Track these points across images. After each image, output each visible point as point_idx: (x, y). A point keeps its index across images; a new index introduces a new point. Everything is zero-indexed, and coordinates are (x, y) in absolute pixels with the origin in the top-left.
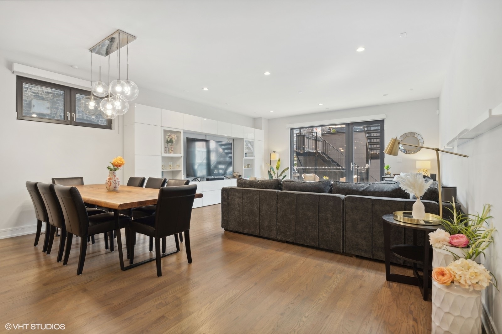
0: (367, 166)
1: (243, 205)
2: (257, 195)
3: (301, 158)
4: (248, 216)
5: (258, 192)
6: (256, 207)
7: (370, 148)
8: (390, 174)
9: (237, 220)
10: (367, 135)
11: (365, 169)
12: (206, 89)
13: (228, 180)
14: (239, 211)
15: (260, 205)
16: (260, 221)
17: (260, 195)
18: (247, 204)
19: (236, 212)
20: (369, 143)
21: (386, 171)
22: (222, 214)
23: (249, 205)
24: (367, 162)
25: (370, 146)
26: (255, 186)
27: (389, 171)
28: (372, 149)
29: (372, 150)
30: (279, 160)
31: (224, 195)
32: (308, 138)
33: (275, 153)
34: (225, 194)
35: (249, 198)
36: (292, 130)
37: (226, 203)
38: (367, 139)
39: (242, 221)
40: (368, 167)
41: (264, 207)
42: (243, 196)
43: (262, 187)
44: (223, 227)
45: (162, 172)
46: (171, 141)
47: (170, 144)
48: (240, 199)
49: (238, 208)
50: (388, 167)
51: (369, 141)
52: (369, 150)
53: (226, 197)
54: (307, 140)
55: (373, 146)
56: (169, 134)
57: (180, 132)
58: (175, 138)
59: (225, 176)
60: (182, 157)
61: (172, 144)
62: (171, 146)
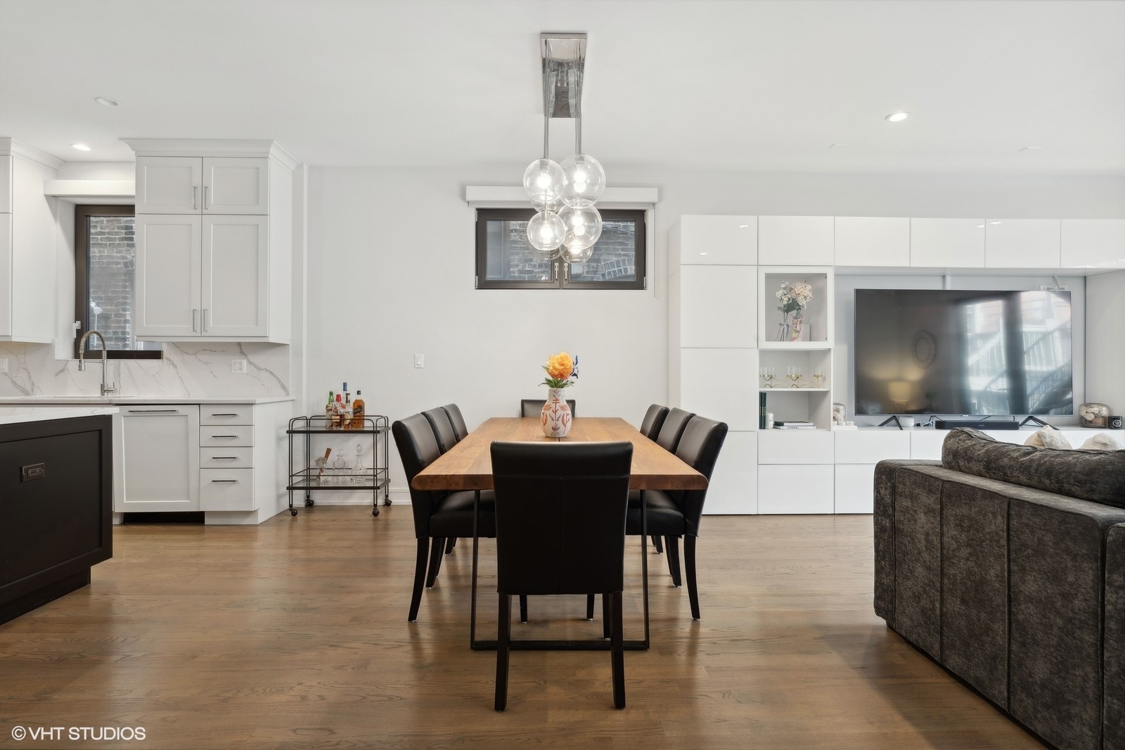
1: (942, 548)
2: (1000, 517)
4: (963, 601)
5: (1005, 506)
6: (992, 572)
9: (923, 602)
12: (899, 117)
14: (929, 569)
15: (1014, 568)
16: (1014, 647)
17: (1014, 522)
18: (959, 548)
19: (920, 570)
22: (877, 561)
23: (964, 552)
26: (1005, 474)
31: (883, 492)
34: (886, 489)
35: (966, 521)
37: (888, 521)
39: (938, 612)
41: (1030, 586)
42: (942, 509)
43: (1041, 482)
44: (879, 611)
45: (763, 396)
46: (792, 306)
47: (794, 312)
48: (932, 520)
49: (926, 556)
53: (888, 499)
56: (783, 286)
57: (824, 276)
58: (805, 295)
59: (1031, 418)
60: (832, 352)
61: (797, 314)
62: (796, 320)
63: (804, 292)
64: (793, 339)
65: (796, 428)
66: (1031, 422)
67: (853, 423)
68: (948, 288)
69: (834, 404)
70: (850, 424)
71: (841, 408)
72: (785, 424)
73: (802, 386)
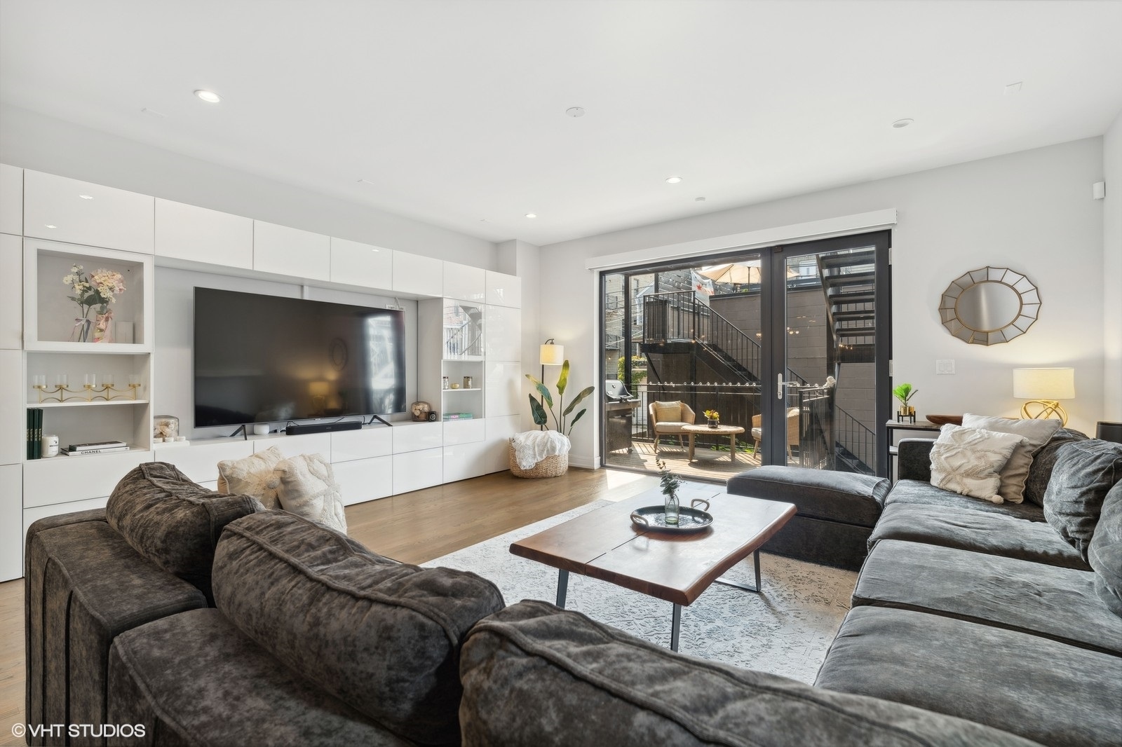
0: (830, 381)
1: (44, 659)
3: (658, 358)
7: (838, 330)
8: (912, 415)
10: (830, 291)
11: (823, 390)
12: (209, 96)
13: (386, 429)
18: (52, 660)
20: (834, 314)
21: (897, 405)
23: (54, 665)
24: (830, 371)
25: (837, 326)
27: (910, 403)
28: (843, 333)
29: (843, 335)
30: (566, 365)
32: (678, 309)
33: (552, 343)
36: (602, 274)
37: (29, 611)
38: (831, 305)
40: (832, 386)
47: (97, 306)
50: (907, 391)
51: (834, 309)
52: (835, 337)
54: (676, 313)
55: (845, 325)
56: (75, 270)
57: (139, 266)
58: (110, 285)
59: (375, 417)
60: (152, 357)
61: (102, 308)
62: (100, 316)
63: (109, 283)
64: (95, 340)
65: (96, 451)
66: (375, 420)
67: (184, 438)
68: (306, 297)
69: (155, 417)
70: (180, 440)
71: (172, 421)
72: (78, 448)
73: (113, 398)
